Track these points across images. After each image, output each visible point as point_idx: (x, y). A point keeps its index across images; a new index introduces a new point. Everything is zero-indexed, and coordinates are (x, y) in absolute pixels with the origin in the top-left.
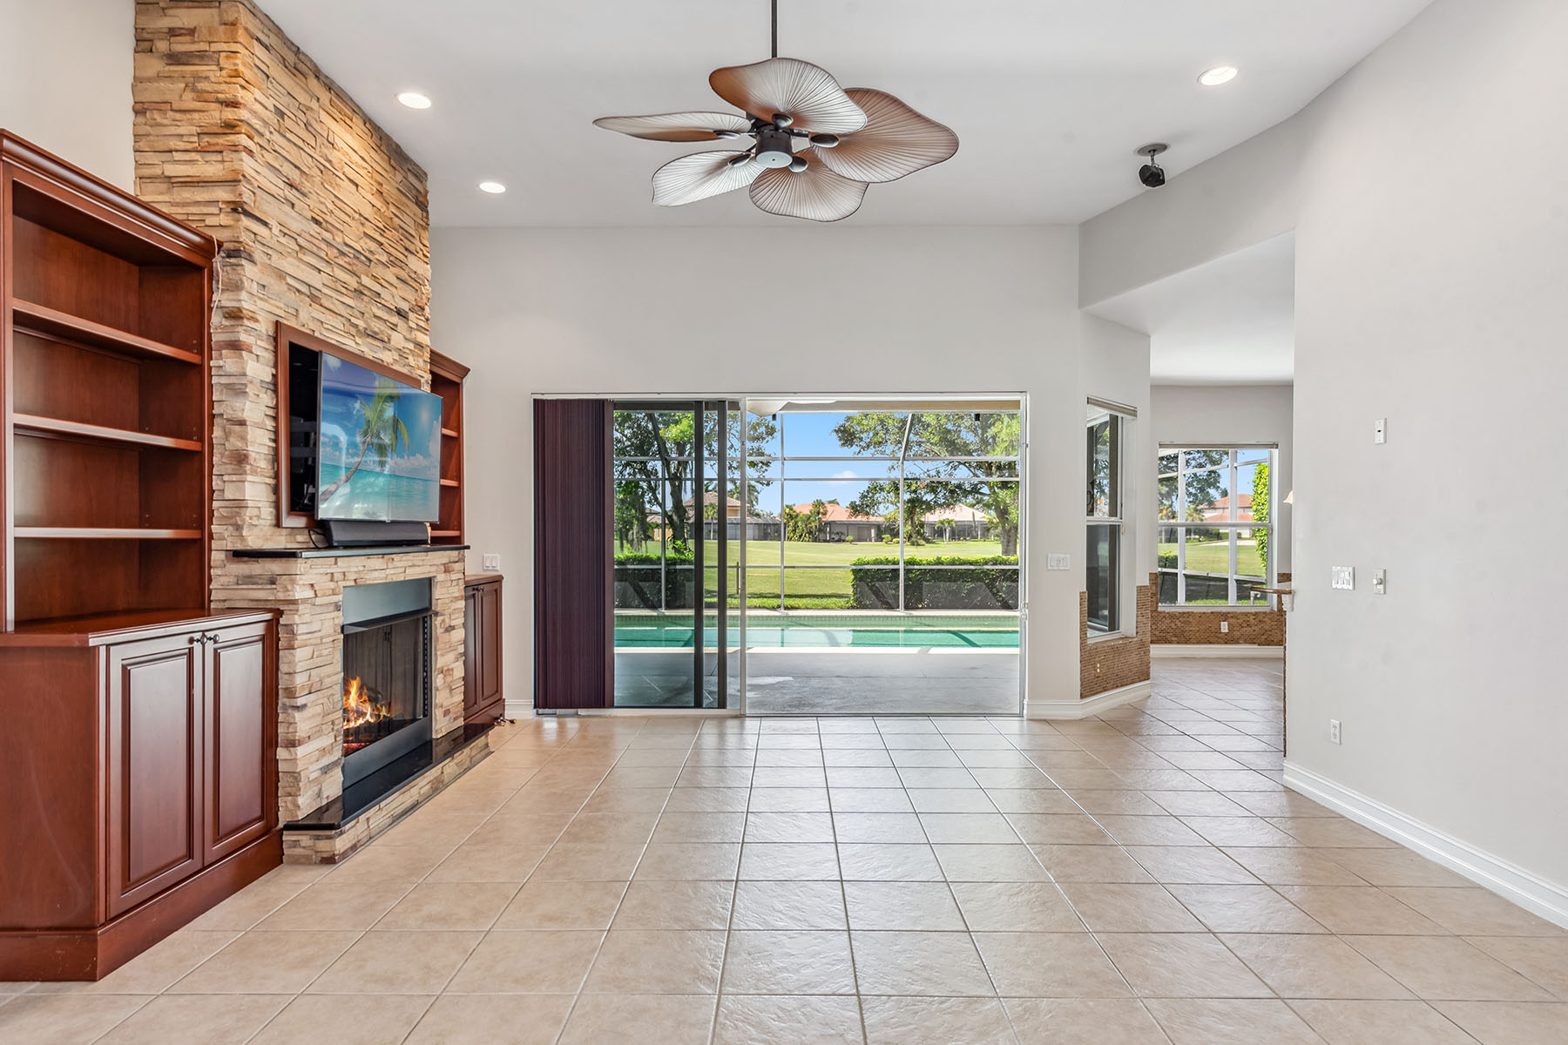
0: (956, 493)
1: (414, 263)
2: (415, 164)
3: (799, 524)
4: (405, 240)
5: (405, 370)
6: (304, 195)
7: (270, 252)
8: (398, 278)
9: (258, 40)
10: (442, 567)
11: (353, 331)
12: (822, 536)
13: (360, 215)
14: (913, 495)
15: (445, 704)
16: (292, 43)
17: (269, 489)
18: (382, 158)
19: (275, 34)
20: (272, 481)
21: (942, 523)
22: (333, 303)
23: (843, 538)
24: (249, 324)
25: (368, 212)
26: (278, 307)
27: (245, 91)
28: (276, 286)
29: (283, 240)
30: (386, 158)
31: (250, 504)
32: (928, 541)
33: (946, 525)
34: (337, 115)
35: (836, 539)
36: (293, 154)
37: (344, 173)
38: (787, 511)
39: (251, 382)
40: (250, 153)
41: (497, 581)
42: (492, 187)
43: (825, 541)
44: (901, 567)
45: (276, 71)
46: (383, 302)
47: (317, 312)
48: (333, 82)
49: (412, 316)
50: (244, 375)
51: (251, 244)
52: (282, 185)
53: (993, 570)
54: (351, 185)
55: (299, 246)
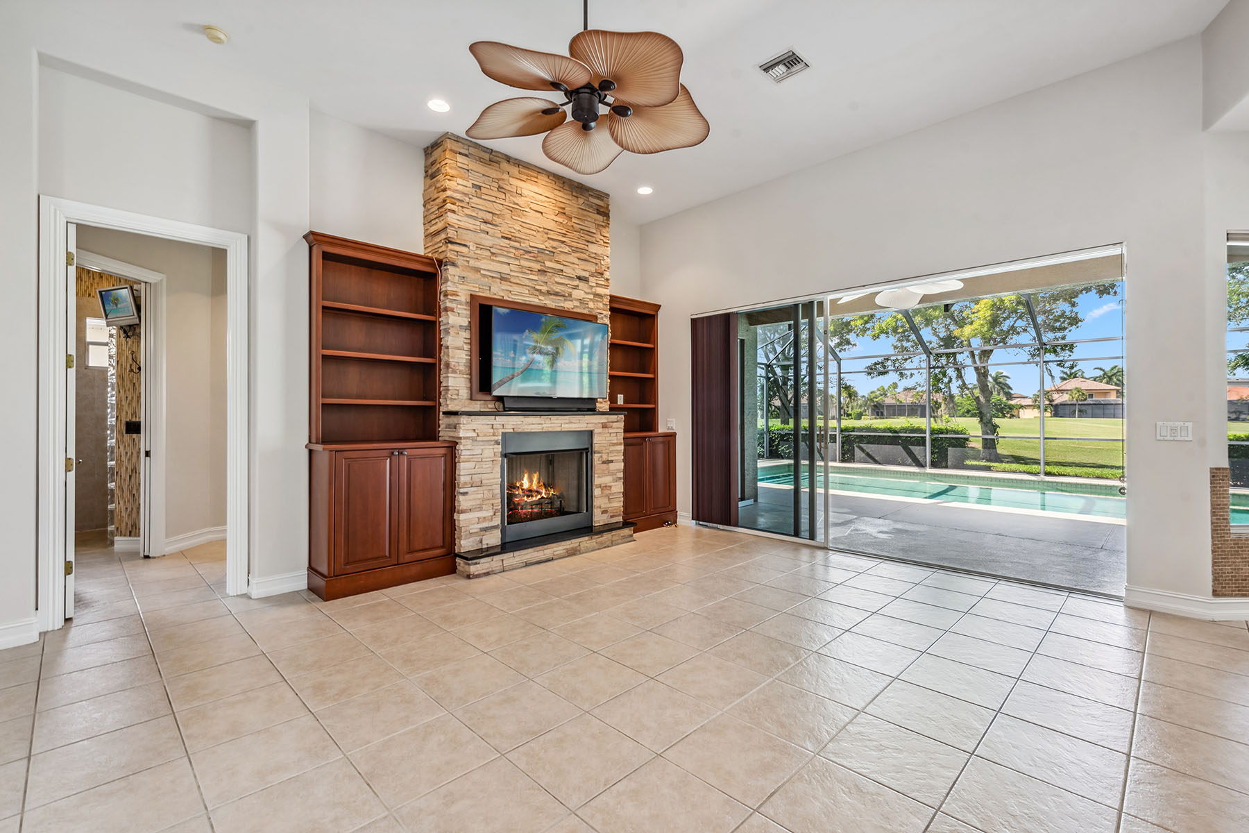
1: (593, 248)
2: (597, 191)
4: (586, 236)
5: (585, 311)
6: (497, 226)
7: (468, 259)
8: (579, 259)
9: (460, 153)
10: (601, 425)
11: (537, 293)
13: (544, 228)
15: (602, 506)
16: (488, 148)
17: (468, 380)
18: (565, 193)
19: (474, 147)
20: (469, 376)
22: (520, 280)
24: (451, 298)
25: (552, 225)
26: (474, 287)
27: (451, 182)
28: (471, 275)
29: (479, 252)
30: (569, 192)
31: (450, 388)
34: (524, 177)
36: (489, 205)
37: (530, 208)
39: (453, 327)
40: (453, 212)
41: (673, 435)
42: (645, 191)
45: (474, 165)
46: (564, 274)
47: (505, 286)
48: (520, 161)
49: (591, 279)
50: (448, 323)
51: (456, 257)
52: (478, 223)
54: (537, 213)
55: (491, 253)
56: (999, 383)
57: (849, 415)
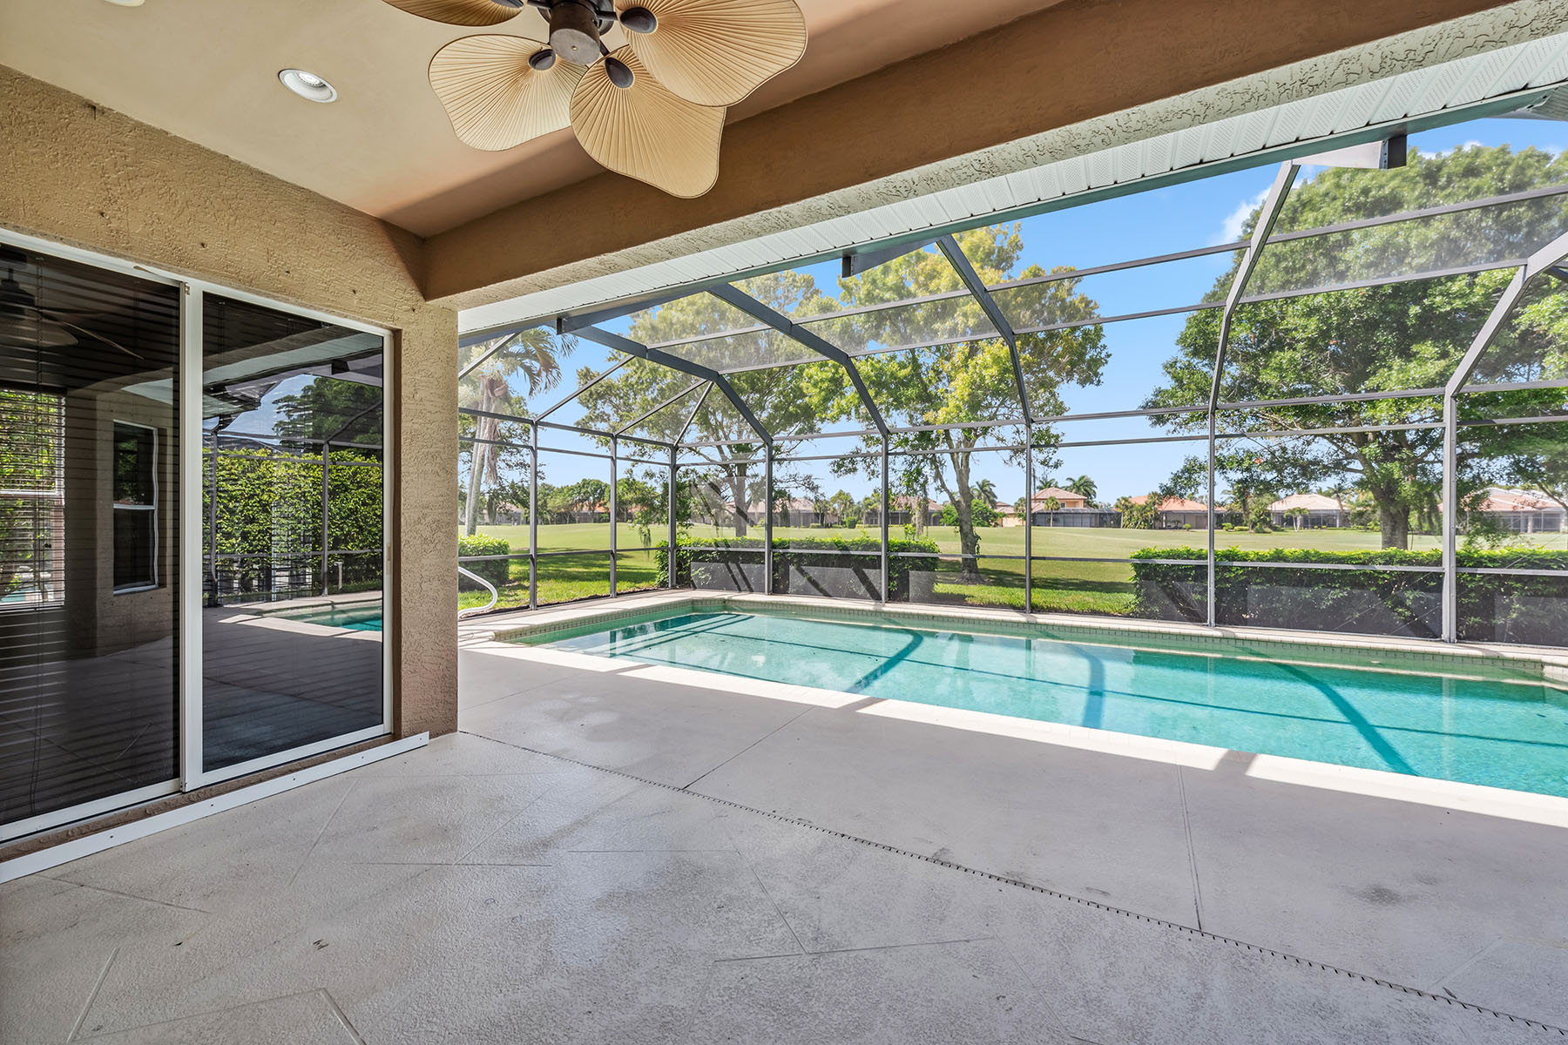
0: (1309, 470)
3: (1135, 513)
12: (1157, 524)
14: (1246, 474)
21: (1292, 511)
23: (1179, 525)
32: (1275, 529)
33: (1297, 513)
35: (1173, 526)
38: (1123, 502)
43: (1162, 528)
44: (1210, 562)
53: (1385, 572)
56: (984, 491)
57: (843, 523)
